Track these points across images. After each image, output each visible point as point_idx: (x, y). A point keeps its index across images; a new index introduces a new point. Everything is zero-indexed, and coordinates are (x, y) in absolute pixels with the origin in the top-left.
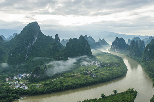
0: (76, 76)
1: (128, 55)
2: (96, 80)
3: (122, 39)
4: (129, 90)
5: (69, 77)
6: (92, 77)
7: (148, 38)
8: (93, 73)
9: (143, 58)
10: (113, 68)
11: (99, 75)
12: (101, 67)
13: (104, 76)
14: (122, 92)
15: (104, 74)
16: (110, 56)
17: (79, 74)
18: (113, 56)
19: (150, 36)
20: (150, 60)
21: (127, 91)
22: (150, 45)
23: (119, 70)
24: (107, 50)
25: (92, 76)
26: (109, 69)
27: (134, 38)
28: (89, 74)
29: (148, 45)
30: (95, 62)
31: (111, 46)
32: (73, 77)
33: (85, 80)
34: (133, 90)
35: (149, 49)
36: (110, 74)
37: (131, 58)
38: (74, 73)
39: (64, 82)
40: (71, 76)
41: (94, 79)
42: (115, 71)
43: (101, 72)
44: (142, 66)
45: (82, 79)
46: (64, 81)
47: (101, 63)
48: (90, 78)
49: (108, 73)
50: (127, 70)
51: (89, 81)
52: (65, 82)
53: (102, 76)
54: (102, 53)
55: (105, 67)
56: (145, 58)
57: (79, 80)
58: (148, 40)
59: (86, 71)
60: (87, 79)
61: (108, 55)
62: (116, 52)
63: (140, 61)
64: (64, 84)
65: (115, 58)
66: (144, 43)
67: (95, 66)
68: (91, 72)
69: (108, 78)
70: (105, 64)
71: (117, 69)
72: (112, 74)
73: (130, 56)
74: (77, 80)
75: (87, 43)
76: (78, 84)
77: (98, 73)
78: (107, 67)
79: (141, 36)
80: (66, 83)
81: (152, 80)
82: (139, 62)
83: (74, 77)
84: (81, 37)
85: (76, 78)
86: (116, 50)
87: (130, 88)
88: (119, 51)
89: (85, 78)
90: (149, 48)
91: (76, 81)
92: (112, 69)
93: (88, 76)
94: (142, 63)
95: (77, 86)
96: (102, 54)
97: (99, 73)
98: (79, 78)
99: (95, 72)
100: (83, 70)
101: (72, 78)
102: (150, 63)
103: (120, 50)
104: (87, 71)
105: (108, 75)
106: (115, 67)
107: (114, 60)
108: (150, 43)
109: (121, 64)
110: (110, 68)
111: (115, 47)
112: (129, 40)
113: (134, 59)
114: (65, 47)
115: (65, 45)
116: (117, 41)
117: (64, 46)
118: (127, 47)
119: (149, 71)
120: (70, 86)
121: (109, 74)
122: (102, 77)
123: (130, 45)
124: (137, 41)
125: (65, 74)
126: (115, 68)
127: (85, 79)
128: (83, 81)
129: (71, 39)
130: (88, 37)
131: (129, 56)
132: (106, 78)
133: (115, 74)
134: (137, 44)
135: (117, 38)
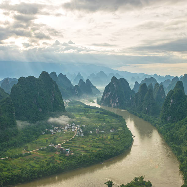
0: (30, 154)
1: (135, 112)
2: (73, 161)
3: (123, 80)
4: (136, 179)
5: (17, 157)
6: (65, 157)
7: (171, 80)
8: (67, 148)
9: (162, 118)
10: (105, 137)
11: (79, 152)
12: (83, 135)
13: (88, 154)
14: (123, 185)
15: (89, 149)
16: (101, 113)
17: (37, 151)
18: (107, 114)
19: (175, 76)
20: (174, 122)
21: (132, 183)
22: (174, 93)
23: (118, 141)
24: (95, 101)
25: (63, 154)
26: (98, 140)
27: (146, 78)
28: (59, 150)
29: (171, 92)
30: (72, 125)
31: (102, 94)
32: (25, 156)
33: (50, 162)
34: (144, 180)
35: (172, 101)
36: (100, 149)
37: (140, 117)
38: (27, 148)
39: (4, 169)
40: (21, 155)
41: (68, 159)
42: (109, 143)
43: (83, 146)
44: (160, 132)
45: (44, 161)
46: (4, 167)
47: (82, 128)
48: (59, 159)
49: (96, 147)
50: (132, 140)
51: (58, 164)
52: (6, 169)
53: (84, 153)
54: (86, 107)
55: (91, 136)
56: (166, 118)
57: (38, 164)
58: (170, 83)
59: (53, 143)
60: (54, 159)
61: (96, 111)
62: (112, 106)
63: (156, 124)
64: (4, 173)
65: (111, 117)
66: (163, 90)
67: (71, 134)
68: (63, 146)
69: (96, 157)
70: (90, 129)
71: (113, 139)
72: (105, 149)
73: (138, 114)
74: (32, 163)
75: (56, 87)
76: (34, 172)
77: (76, 148)
78: (95, 135)
79: (158, 75)
80: (9, 170)
81: (178, 160)
82: (155, 126)
83: (27, 158)
84: (44, 74)
85: (31, 159)
86: (113, 102)
87: (139, 177)
88: (117, 103)
89: (50, 158)
90: (173, 99)
91: (30, 165)
92: (103, 140)
93: (57, 154)
94: (160, 127)
95: (31, 176)
96: (85, 109)
97: (79, 147)
98: (37, 160)
99: (71, 146)
100: (47, 141)
101: (21, 159)
102: (174, 127)
103: (119, 102)
104: (55, 144)
105: (96, 151)
106: (110, 134)
107: (109, 122)
108: (174, 89)
109: (122, 129)
110: (100, 138)
111: (109, 96)
112: (136, 82)
113: (145, 120)
114: (10, 94)
115: (9, 91)
116: (113, 85)
117: (7, 92)
118: (133, 96)
119: (172, 143)
120: (17, 176)
121: (98, 149)
122: (85, 156)
123: (138, 92)
124: (151, 84)
125: (7, 152)
126: (109, 137)
127: (50, 160)
128: (45, 165)
129: (21, 79)
130: (58, 74)
131: (136, 115)
132: (92, 158)
133: (110, 148)
134: (151, 91)
135: (114, 79)
